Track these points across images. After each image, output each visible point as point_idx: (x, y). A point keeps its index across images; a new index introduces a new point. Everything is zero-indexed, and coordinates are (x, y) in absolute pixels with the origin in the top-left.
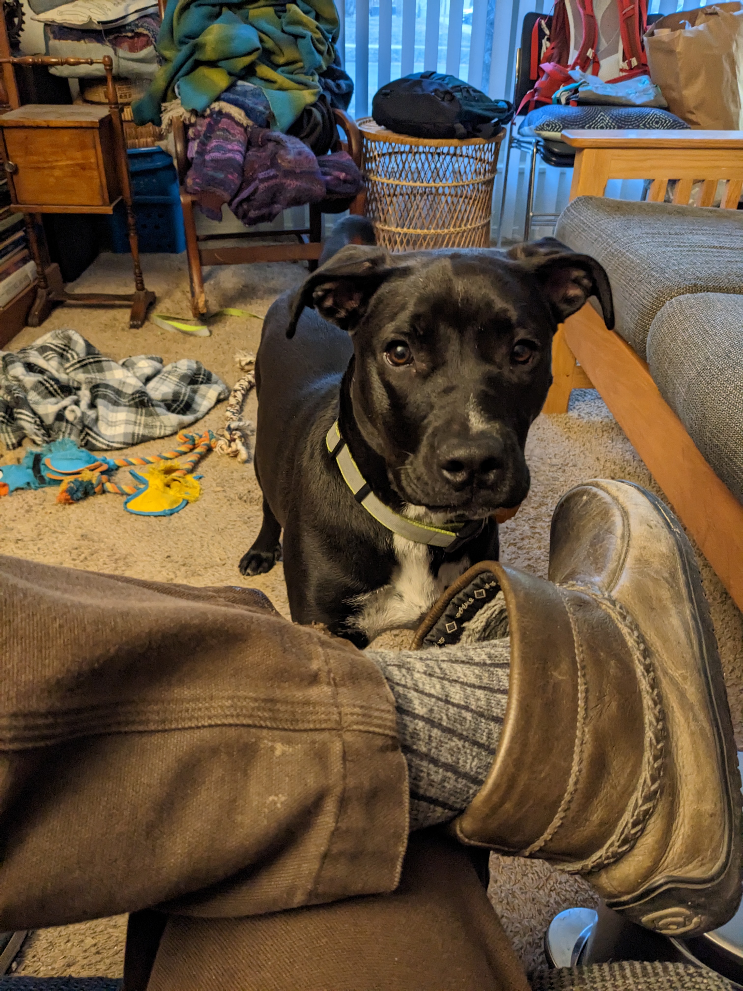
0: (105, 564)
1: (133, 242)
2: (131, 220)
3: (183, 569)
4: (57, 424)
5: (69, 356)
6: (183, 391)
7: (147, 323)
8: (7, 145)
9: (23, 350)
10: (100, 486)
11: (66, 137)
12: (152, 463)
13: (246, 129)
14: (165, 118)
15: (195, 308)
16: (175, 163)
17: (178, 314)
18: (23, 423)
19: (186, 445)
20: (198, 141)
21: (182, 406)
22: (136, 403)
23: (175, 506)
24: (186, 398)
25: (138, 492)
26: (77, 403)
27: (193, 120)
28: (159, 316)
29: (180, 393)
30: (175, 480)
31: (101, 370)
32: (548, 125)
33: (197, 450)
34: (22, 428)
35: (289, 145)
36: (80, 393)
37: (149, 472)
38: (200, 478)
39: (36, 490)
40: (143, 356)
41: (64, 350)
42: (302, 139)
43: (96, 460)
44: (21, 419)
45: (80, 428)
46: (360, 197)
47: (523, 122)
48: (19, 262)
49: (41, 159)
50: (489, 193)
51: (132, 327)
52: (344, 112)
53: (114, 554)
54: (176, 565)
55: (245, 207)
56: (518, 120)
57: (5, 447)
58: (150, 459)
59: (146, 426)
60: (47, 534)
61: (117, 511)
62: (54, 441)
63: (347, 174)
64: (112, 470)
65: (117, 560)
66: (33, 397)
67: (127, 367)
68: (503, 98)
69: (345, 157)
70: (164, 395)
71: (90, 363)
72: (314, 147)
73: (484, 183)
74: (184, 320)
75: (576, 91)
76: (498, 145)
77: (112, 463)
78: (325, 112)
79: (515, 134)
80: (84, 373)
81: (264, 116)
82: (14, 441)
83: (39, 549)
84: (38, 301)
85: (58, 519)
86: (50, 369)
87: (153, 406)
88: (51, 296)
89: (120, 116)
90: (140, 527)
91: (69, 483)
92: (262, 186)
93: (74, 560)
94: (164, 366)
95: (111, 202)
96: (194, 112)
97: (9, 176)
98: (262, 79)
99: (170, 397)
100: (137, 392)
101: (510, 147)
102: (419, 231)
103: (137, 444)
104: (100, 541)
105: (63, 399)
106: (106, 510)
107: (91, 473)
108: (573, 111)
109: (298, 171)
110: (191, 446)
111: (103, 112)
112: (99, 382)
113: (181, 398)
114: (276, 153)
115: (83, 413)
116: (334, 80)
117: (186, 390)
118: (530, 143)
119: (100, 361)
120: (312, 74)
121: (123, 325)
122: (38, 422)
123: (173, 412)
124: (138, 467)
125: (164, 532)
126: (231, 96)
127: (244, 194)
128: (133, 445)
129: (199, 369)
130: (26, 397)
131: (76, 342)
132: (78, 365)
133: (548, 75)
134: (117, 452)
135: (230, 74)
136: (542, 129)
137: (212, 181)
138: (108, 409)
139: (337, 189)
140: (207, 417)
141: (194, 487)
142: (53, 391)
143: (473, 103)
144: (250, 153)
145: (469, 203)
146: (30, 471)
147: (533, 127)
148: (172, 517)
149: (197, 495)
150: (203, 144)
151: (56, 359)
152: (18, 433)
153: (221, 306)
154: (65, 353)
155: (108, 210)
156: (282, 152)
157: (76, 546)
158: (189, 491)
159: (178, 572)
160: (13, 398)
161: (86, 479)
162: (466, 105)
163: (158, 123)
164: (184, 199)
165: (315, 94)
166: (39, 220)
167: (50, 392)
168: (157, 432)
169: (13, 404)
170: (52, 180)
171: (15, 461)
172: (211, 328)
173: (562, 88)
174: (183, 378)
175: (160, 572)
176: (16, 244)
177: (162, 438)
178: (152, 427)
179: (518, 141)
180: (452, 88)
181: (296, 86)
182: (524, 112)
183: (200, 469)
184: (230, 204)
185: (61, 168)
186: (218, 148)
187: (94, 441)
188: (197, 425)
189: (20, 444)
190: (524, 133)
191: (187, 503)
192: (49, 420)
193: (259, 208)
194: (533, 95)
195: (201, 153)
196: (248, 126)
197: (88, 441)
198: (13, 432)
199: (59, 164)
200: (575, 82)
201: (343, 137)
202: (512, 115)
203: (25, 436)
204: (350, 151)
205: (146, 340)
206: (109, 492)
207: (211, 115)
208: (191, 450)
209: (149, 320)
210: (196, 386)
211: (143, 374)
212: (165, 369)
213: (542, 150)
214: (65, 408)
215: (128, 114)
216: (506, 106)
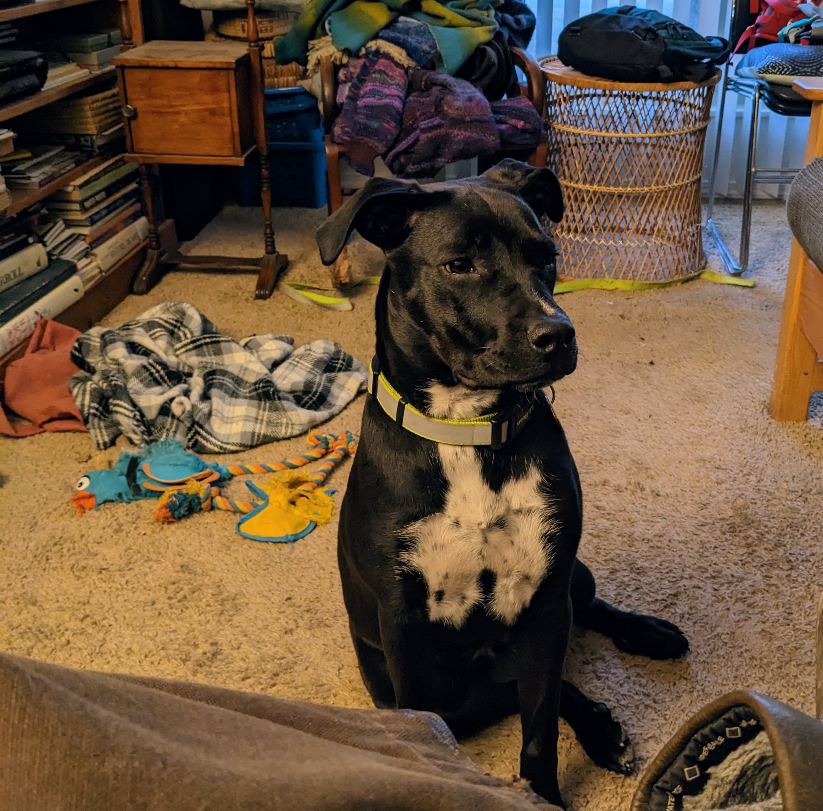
0: (208, 605)
1: (266, 197)
2: (265, 172)
3: (307, 616)
4: (161, 419)
5: (181, 334)
6: (317, 379)
7: (275, 293)
8: (127, 86)
9: (126, 327)
10: (208, 501)
11: (195, 78)
12: (274, 471)
13: (406, 71)
14: (313, 58)
15: (336, 276)
16: (321, 107)
17: (314, 282)
18: (120, 418)
19: (318, 449)
20: (350, 84)
21: (314, 399)
22: (258, 395)
23: (300, 530)
24: (320, 390)
25: (256, 509)
26: (187, 393)
27: (345, 60)
28: (292, 285)
29: (314, 383)
30: (302, 496)
31: (218, 353)
32: (774, 68)
33: (331, 456)
34: (118, 424)
35: (458, 90)
36: (192, 380)
37: (269, 483)
38: (333, 493)
39: (128, 503)
40: (270, 336)
41: (175, 326)
42: (473, 82)
43: (205, 467)
44: (117, 412)
45: (189, 425)
46: (541, 149)
47: (742, 61)
48: (129, 217)
49: (165, 102)
50: (700, 144)
51: (258, 297)
52: (524, 52)
53: (221, 593)
54: (299, 611)
55: (402, 160)
56: (736, 58)
57: (95, 446)
58: (273, 467)
59: (269, 423)
60: (139, 563)
61: (227, 534)
62: (155, 440)
63: (526, 122)
64: (225, 479)
65: (223, 600)
66: (134, 384)
67: (250, 349)
68: (715, 35)
69: (524, 103)
70: (293, 384)
71: (206, 344)
72: (486, 93)
73: (694, 133)
74: (322, 291)
75: (808, 27)
76: (711, 90)
77: (224, 471)
78: (501, 51)
79: (731, 75)
80: (197, 355)
81: (429, 57)
82: (107, 439)
83: (127, 582)
84: (147, 264)
85: (153, 543)
86: (156, 350)
87: (279, 399)
88: (162, 259)
89: (260, 53)
90: (255, 557)
91: (170, 497)
92: (423, 137)
93: (170, 598)
94: (295, 349)
95: (243, 152)
96: (347, 52)
97: (126, 120)
98: (429, 14)
99: (301, 387)
100: (261, 381)
101: (725, 89)
102: (612, 189)
103: (257, 446)
104: (204, 573)
105: (170, 388)
106: (214, 532)
107: (199, 483)
108: (804, 50)
109: (467, 119)
110: (324, 451)
111: (241, 50)
112: (215, 367)
113: (314, 389)
114: (442, 99)
115: (194, 406)
116: (512, 15)
117: (320, 379)
118: (751, 86)
119: (219, 342)
120: (488, 9)
121: (246, 294)
122: (138, 417)
123: (303, 406)
124: (257, 476)
125: (285, 564)
126: (392, 34)
127: (402, 146)
128: (252, 447)
129: (338, 352)
130: (125, 385)
131: (191, 318)
132: (191, 346)
133: (773, 9)
134: (231, 456)
135: (390, 9)
136: (766, 72)
137: (365, 130)
138: (224, 401)
139: (513, 140)
140: (345, 412)
141: (325, 505)
142: (159, 378)
143: (681, 42)
144: (411, 98)
145: (675, 157)
146: (123, 479)
147: (755, 68)
148: (296, 545)
149: (329, 516)
150: (355, 87)
151: (165, 337)
152: (113, 430)
153: (367, 273)
154: (176, 330)
155: (240, 161)
156: (449, 98)
157: (173, 580)
158: (319, 510)
159: (300, 621)
160: (110, 385)
161: (191, 492)
162: (674, 44)
163: (304, 62)
164: (330, 150)
165: (490, 31)
166: (156, 172)
167: (155, 379)
168: (283, 432)
169: (109, 393)
170: (176, 126)
171: (105, 465)
172: (354, 300)
173: (790, 25)
174: (318, 363)
175: (277, 619)
176: (126, 198)
177: (289, 438)
178: (277, 425)
179: (736, 83)
180: (655, 25)
181: (469, 22)
182: (743, 50)
183: (333, 481)
184: (384, 157)
185: (186, 113)
186: (373, 93)
187: (204, 442)
188: (332, 423)
189: (113, 443)
190: (743, 74)
191: (316, 526)
192: (151, 414)
193: (419, 162)
194: (754, 31)
195: (353, 98)
196: (409, 67)
197: (197, 441)
198: (107, 428)
199: (186, 108)
200: (806, 17)
201: (522, 79)
202: (728, 55)
203: (120, 433)
204: (530, 96)
205: (274, 314)
206: (219, 509)
207: (366, 55)
208: (323, 456)
209: (278, 289)
210: (333, 374)
211: (269, 359)
212: (296, 353)
213: (766, 95)
214: (172, 400)
215: (269, 49)
216: (721, 44)
